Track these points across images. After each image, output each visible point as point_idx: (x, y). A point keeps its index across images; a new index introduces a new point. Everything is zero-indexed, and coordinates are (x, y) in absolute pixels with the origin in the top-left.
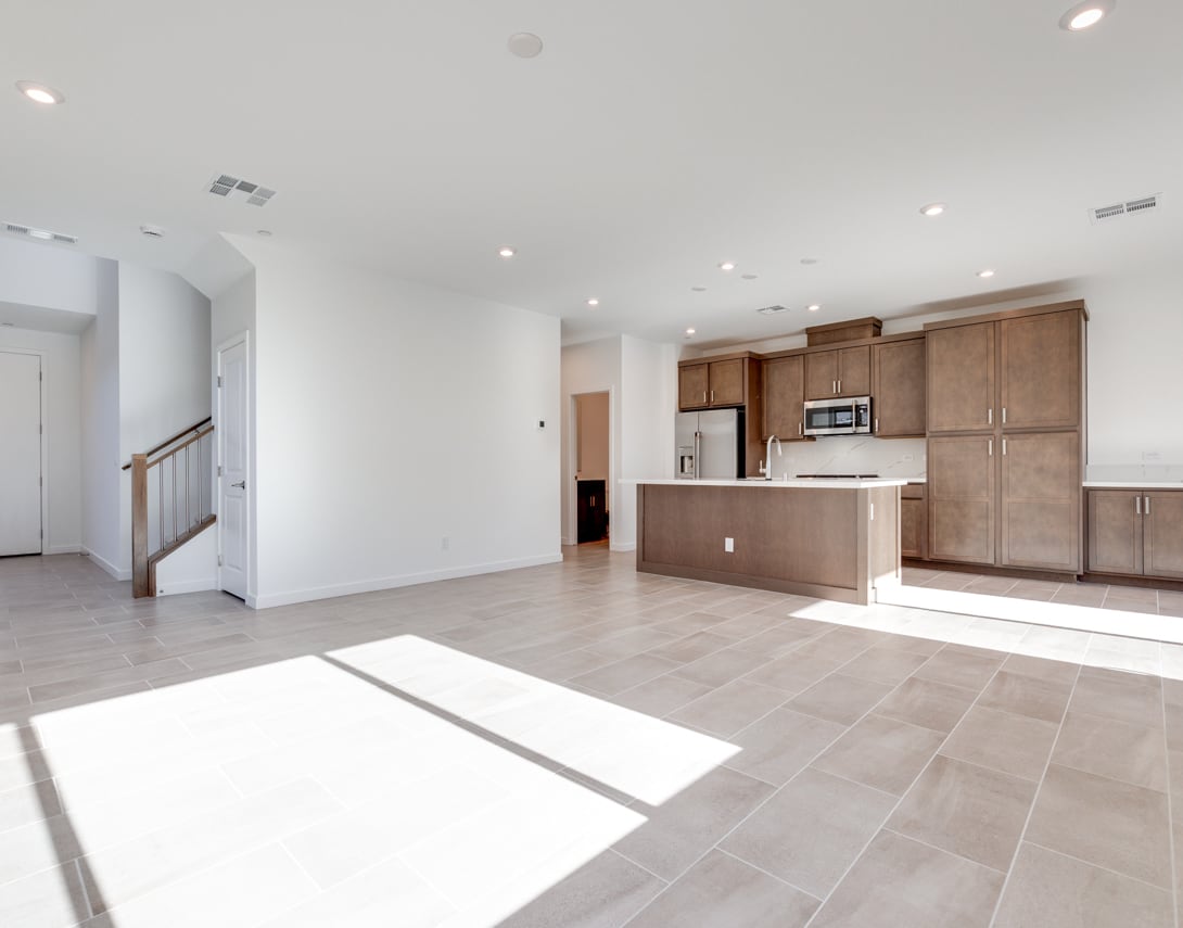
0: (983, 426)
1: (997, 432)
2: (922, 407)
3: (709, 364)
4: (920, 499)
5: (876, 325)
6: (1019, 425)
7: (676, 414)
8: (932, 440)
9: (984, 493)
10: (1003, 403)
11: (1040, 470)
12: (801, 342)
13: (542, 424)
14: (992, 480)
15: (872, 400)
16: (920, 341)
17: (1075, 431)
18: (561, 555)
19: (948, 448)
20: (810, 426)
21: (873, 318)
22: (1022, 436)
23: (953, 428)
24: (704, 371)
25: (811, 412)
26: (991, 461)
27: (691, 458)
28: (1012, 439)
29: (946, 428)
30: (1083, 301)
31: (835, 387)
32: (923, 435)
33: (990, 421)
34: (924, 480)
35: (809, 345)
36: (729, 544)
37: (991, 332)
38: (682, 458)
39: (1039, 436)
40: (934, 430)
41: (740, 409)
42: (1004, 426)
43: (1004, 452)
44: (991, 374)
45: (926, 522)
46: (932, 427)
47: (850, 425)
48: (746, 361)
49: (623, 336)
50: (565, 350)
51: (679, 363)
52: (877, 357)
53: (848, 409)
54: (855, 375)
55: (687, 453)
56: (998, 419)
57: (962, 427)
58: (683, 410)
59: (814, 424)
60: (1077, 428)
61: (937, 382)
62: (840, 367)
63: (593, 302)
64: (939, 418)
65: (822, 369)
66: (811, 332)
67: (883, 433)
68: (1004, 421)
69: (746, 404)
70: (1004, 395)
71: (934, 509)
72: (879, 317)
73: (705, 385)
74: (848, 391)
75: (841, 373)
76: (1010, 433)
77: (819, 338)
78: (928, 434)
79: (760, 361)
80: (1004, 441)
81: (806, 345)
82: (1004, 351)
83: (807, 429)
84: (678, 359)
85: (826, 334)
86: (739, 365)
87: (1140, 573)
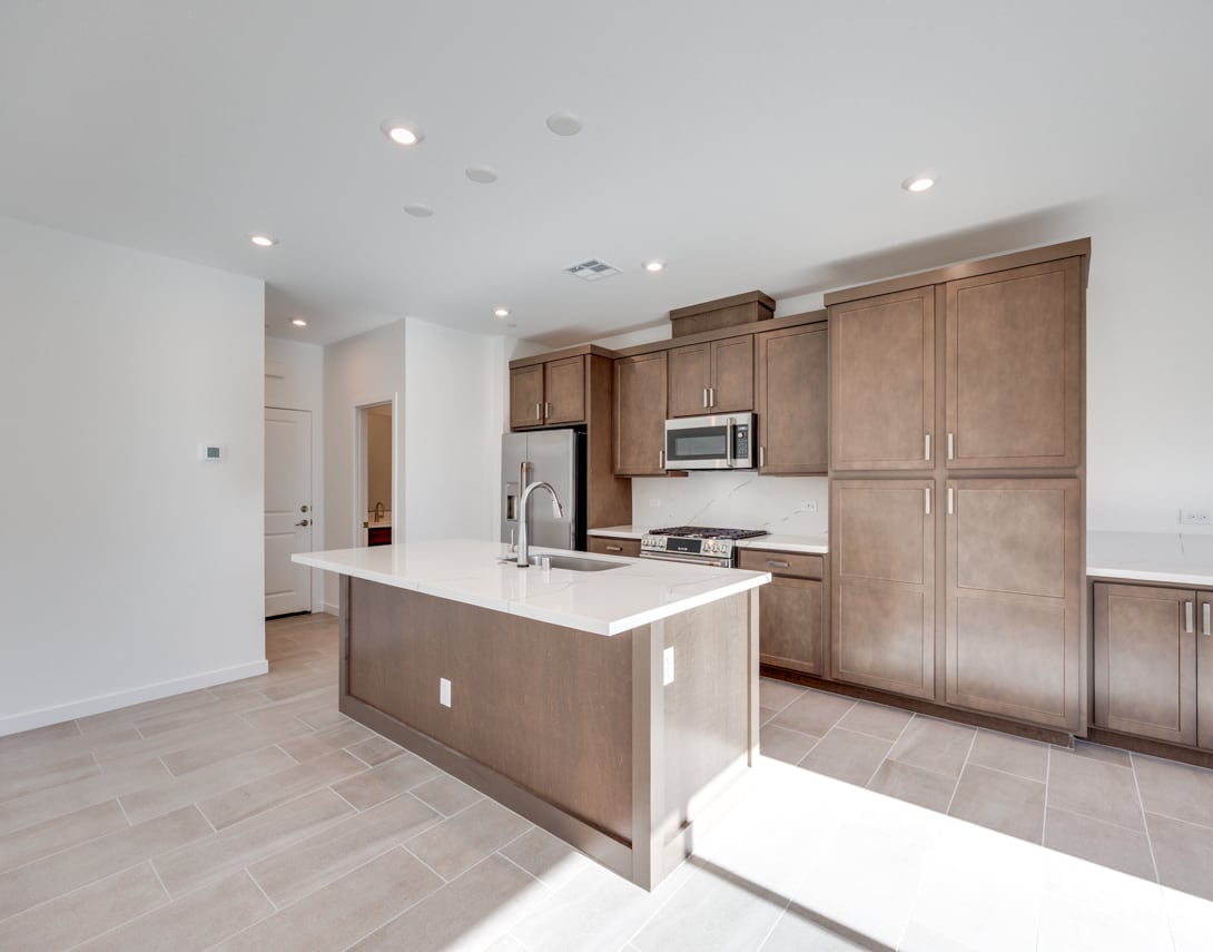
0: (915, 463)
1: (940, 474)
2: (823, 430)
3: (544, 364)
4: (818, 580)
5: (766, 306)
6: (974, 464)
7: (507, 435)
8: (837, 484)
9: (917, 578)
10: (949, 425)
11: (1011, 544)
12: (664, 333)
13: (213, 452)
14: (930, 556)
15: (755, 418)
16: (822, 326)
17: (1074, 477)
18: (267, 662)
19: (861, 499)
20: (673, 456)
21: (758, 292)
22: (979, 482)
23: (868, 465)
24: (538, 375)
25: (675, 435)
26: (929, 525)
28: (962, 487)
29: (858, 466)
30: (1088, 240)
31: (707, 399)
32: (825, 473)
33: (927, 457)
34: (824, 550)
35: (674, 336)
37: (929, 303)
38: (508, 500)
39: (1009, 483)
40: (839, 468)
41: (580, 429)
42: (949, 465)
43: (950, 510)
44: (929, 375)
45: (827, 618)
46: (837, 464)
47: (724, 456)
48: (589, 358)
49: (409, 321)
51: (511, 363)
52: (763, 352)
53: (720, 431)
54: (734, 382)
55: (512, 491)
56: (940, 455)
57: (884, 465)
58: (515, 429)
59: (679, 453)
60: (1077, 472)
61: (845, 388)
62: (714, 367)
64: (850, 448)
65: (692, 371)
66: (677, 317)
67: (771, 470)
68: (951, 457)
69: (588, 422)
70: (950, 412)
71: (842, 598)
72: (767, 292)
73: (539, 394)
74: (724, 406)
75: (714, 375)
76: (959, 476)
77: (688, 325)
78: (830, 473)
79: (612, 361)
80: (950, 491)
81: (670, 337)
82: (951, 335)
83: (669, 459)
84: (509, 358)
85: (696, 318)
86: (580, 365)
87: (1190, 741)
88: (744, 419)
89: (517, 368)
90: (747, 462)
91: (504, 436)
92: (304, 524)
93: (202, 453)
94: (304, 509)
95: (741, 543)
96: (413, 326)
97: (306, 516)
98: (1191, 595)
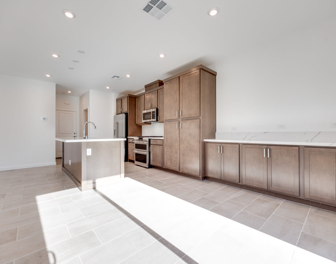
3: (121, 99)
4: (162, 145)
5: (160, 82)
6: (185, 117)
8: (165, 123)
10: (181, 109)
13: (44, 119)
14: (178, 138)
15: (157, 110)
18: (56, 163)
20: (144, 119)
21: (159, 80)
22: (185, 121)
23: (169, 118)
24: (120, 101)
25: (144, 114)
26: (178, 131)
31: (150, 105)
33: (177, 116)
34: (163, 138)
39: (189, 121)
40: (165, 120)
41: (126, 114)
42: (181, 118)
44: (178, 97)
46: (165, 118)
47: (151, 119)
48: (128, 97)
49: (90, 90)
52: (159, 94)
53: (150, 113)
54: (154, 101)
57: (171, 118)
64: (166, 115)
69: (128, 112)
70: (181, 105)
72: (161, 80)
73: (121, 106)
74: (153, 107)
76: (183, 120)
79: (135, 98)
80: (180, 123)
81: (145, 91)
82: (181, 88)
84: (116, 98)
85: (149, 87)
86: (127, 99)
87: (220, 178)
88: (154, 110)
89: (117, 100)
90: (155, 120)
91: (114, 116)
92: (75, 137)
93: (42, 119)
94: (75, 133)
95: (150, 138)
96: (92, 92)
97: (75, 135)
98: (220, 145)
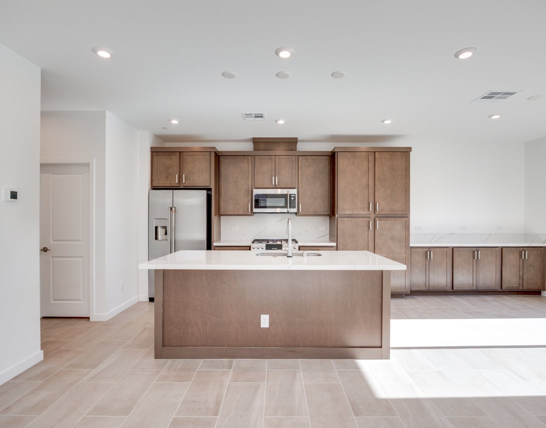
0: (366, 212)
1: (373, 216)
3: (180, 153)
7: (149, 190)
8: (340, 219)
10: (376, 200)
12: (248, 147)
13: (14, 195)
14: (371, 244)
19: (348, 225)
23: (351, 212)
24: (176, 158)
25: (259, 197)
26: (370, 233)
27: (165, 228)
28: (382, 220)
29: (347, 213)
31: (274, 181)
33: (370, 210)
34: (334, 244)
35: (255, 149)
36: (265, 321)
38: (156, 228)
39: (392, 219)
41: (208, 191)
42: (376, 213)
43: (376, 228)
46: (339, 211)
47: (285, 207)
48: (212, 154)
50: (44, 114)
51: (152, 148)
52: (300, 164)
54: (286, 175)
55: (160, 224)
56: (373, 209)
57: (356, 212)
58: (154, 188)
59: (260, 205)
60: (408, 216)
62: (277, 167)
63: (104, 54)
64: (344, 206)
65: (265, 167)
66: (256, 141)
67: (304, 213)
68: (377, 210)
69: (213, 187)
73: (176, 169)
74: (283, 184)
75: (278, 171)
77: (262, 146)
78: (337, 215)
79: (221, 156)
80: (377, 221)
81: (253, 150)
83: (255, 208)
84: (150, 145)
85: (267, 143)
88: (294, 192)
89: (155, 152)
90: (295, 210)
95: (300, 244)
